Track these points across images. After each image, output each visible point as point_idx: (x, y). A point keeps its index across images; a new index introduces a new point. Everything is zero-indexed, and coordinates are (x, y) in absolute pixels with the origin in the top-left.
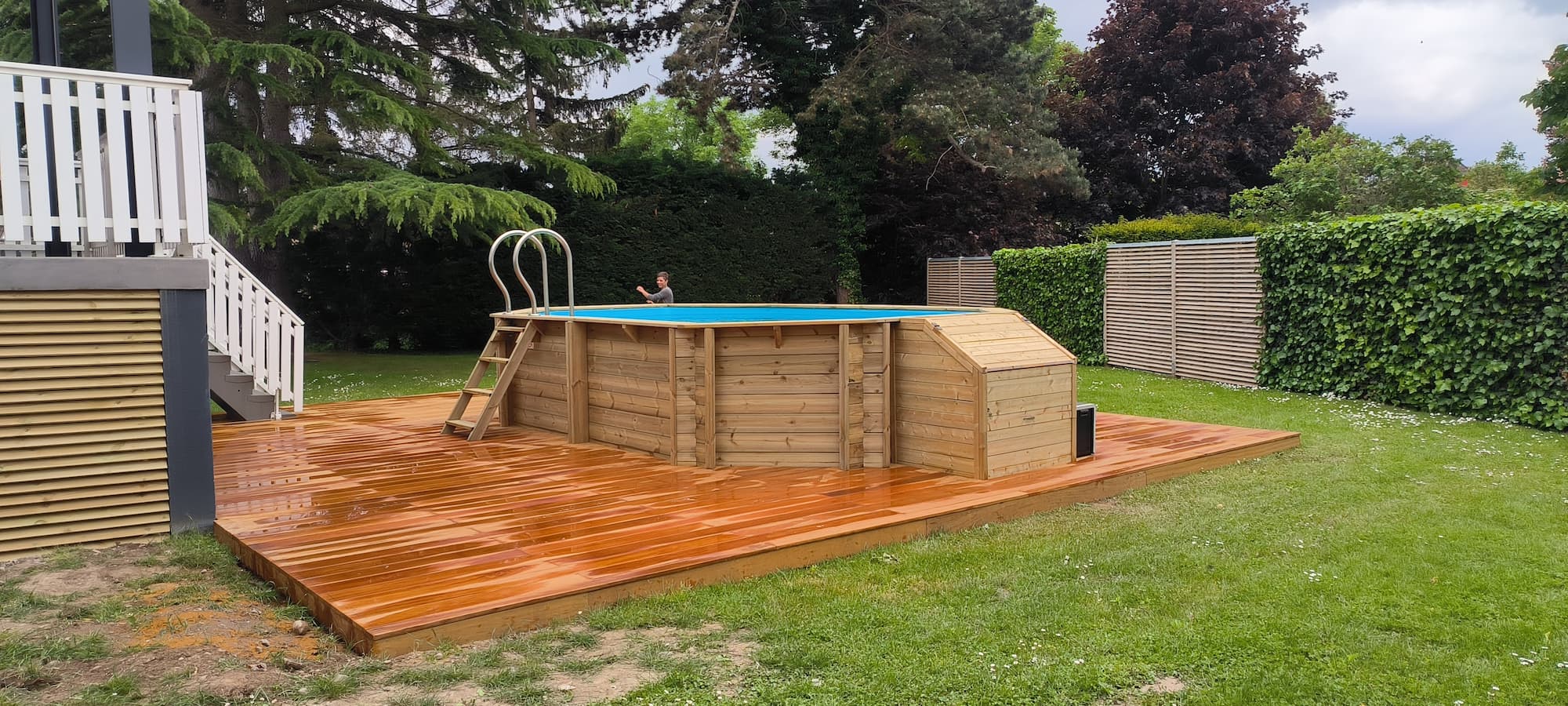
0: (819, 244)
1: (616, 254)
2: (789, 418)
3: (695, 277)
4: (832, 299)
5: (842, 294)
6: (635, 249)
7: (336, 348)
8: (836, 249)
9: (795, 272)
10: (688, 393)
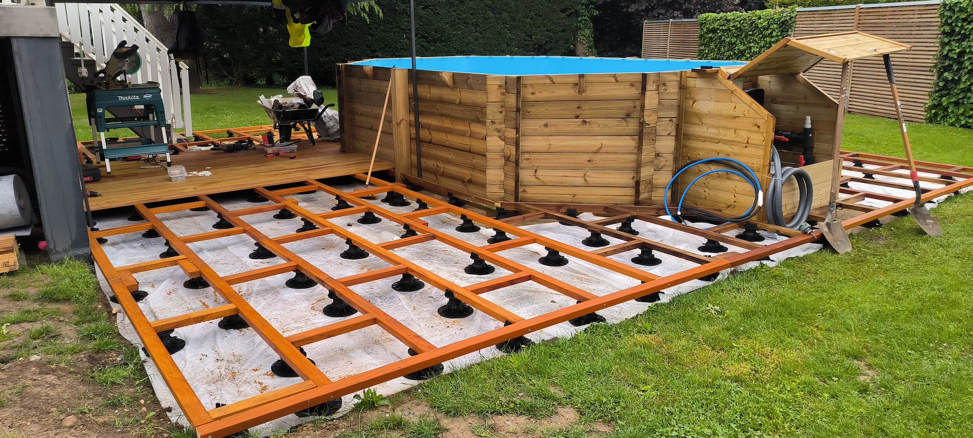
0: (563, 11)
1: (421, 18)
2: (586, 157)
3: (477, 34)
4: (572, 53)
5: (580, 48)
6: (435, 13)
7: (231, 83)
8: (577, 14)
9: (547, 30)
10: (498, 134)
